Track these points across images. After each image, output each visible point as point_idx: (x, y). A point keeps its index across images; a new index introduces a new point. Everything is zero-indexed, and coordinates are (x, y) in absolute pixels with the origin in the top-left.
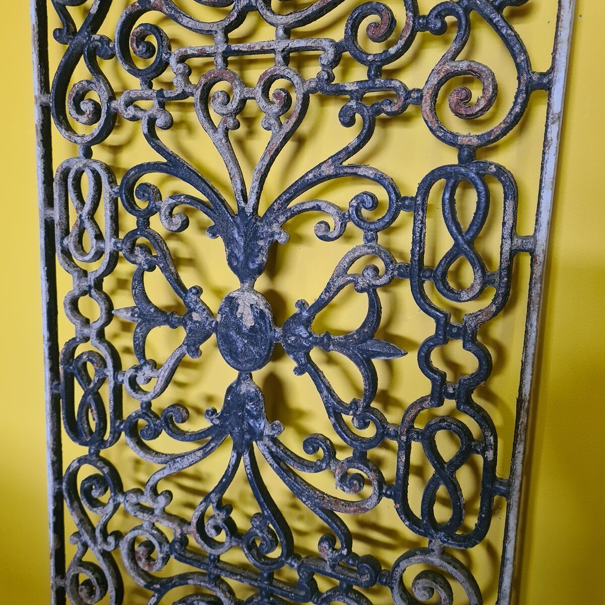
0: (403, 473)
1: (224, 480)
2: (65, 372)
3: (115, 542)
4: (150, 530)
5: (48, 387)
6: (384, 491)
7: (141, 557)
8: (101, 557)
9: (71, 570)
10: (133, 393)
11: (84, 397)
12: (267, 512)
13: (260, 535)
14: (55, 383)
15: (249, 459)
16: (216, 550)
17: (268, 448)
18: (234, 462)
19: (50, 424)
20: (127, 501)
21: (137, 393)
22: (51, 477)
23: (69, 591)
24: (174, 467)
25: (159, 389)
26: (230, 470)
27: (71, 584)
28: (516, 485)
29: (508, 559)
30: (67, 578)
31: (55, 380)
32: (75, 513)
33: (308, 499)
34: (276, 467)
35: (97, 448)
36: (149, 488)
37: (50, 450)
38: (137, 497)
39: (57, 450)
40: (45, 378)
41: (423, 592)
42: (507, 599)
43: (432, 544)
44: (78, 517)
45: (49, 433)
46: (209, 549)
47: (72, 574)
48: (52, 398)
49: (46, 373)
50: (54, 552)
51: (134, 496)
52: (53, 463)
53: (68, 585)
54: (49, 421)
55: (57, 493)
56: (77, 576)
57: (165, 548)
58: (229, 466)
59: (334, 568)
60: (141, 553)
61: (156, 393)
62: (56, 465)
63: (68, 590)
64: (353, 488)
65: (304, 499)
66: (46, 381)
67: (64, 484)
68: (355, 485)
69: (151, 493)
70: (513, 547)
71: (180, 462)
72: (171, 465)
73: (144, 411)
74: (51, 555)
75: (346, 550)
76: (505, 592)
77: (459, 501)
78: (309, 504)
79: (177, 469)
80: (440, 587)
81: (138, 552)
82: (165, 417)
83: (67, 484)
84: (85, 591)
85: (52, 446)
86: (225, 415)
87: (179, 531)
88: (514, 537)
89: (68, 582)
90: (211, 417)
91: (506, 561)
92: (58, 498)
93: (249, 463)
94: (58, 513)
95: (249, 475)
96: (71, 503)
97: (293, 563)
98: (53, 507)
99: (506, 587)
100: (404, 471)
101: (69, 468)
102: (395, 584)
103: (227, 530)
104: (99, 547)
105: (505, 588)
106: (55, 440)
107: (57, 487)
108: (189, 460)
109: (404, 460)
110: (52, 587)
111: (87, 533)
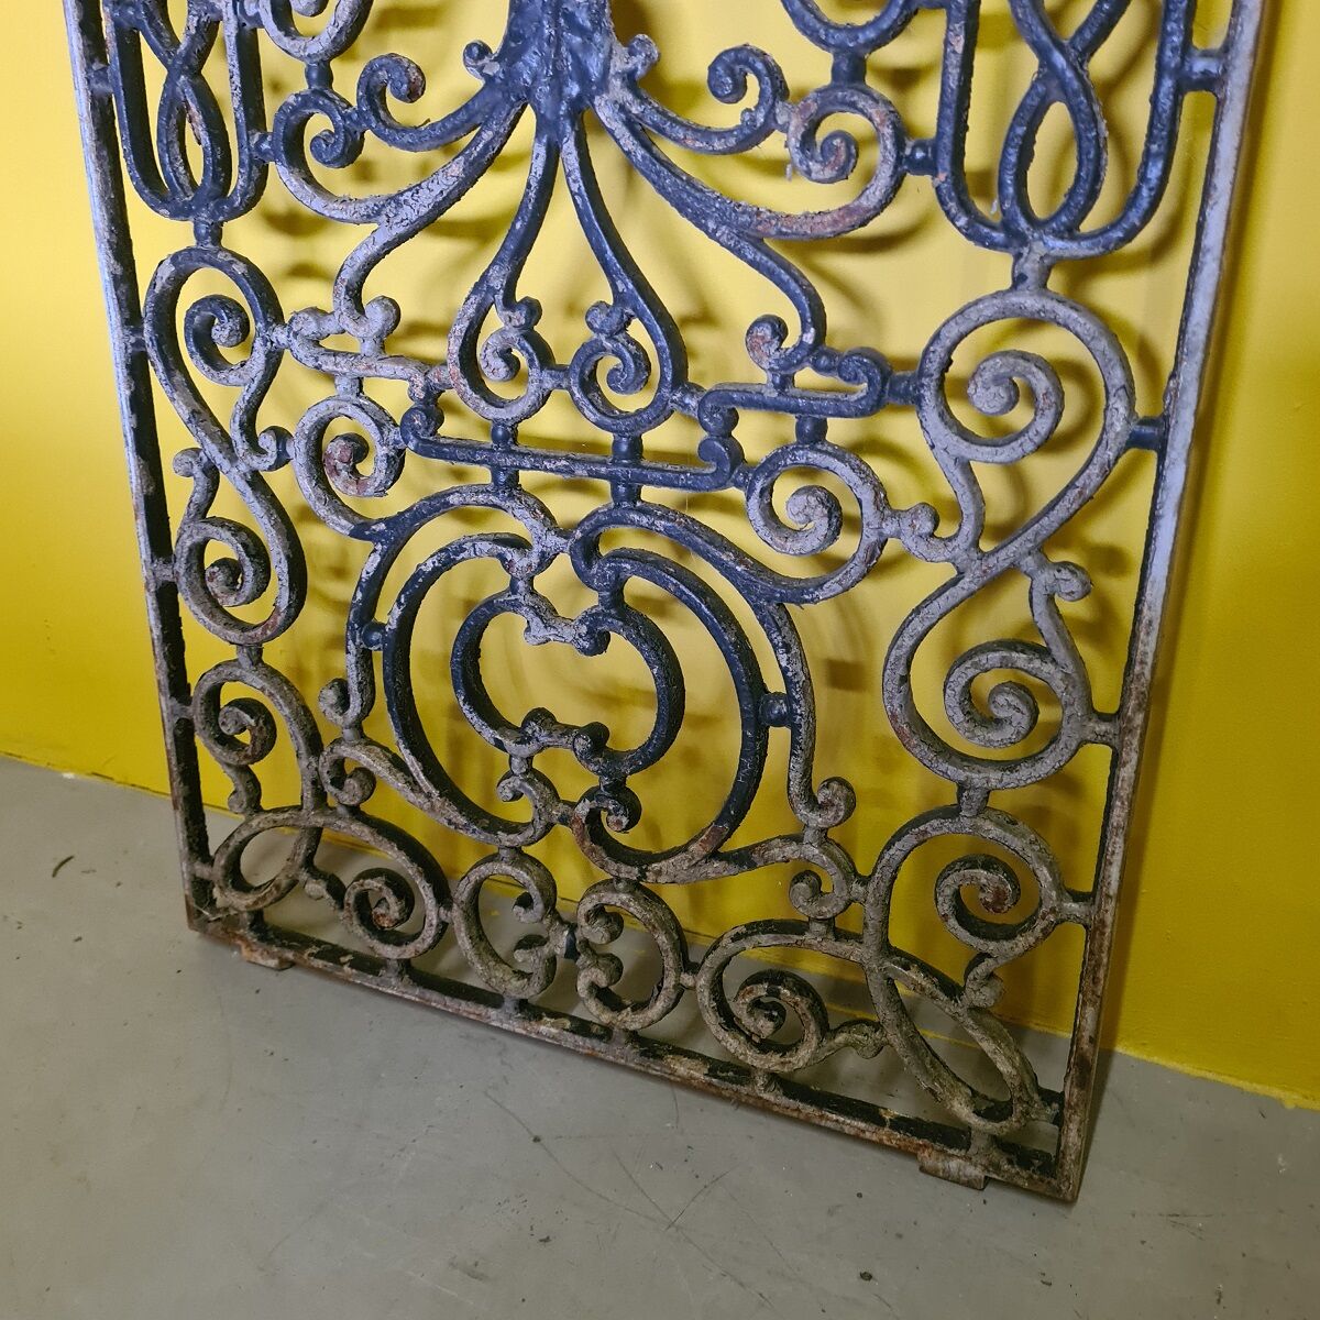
0: (959, 86)
1: (518, 226)
2: (118, 26)
3: (278, 445)
4: (353, 397)
5: (81, 75)
6: (908, 151)
7: (340, 466)
8: (249, 489)
9: (185, 536)
10: (286, 39)
11: (170, 81)
12: (626, 284)
13: (608, 345)
14: (95, 67)
15: (575, 153)
16: (509, 409)
17: (622, 108)
18: (540, 172)
19: (96, 177)
20: (296, 334)
21: (293, 39)
22: (114, 318)
23: (184, 587)
24: (398, 219)
25: (347, 10)
26: (532, 195)
27: (188, 569)
28: (1244, 38)
29: (1209, 250)
30: (179, 556)
31: (97, 60)
32: (179, 396)
33: (720, 223)
34: (642, 157)
35: (212, 216)
36: (344, 290)
37: (105, 246)
38: (317, 321)
39: (121, 246)
40: (72, 52)
41: (993, 389)
42: (1199, 356)
43: (1022, 260)
44: (186, 404)
45: (97, 200)
46: (492, 409)
47: (189, 543)
48: (93, 107)
49: (70, 39)
50: (142, 499)
51: (311, 319)
52: (116, 281)
53: (182, 571)
54: (92, 167)
55: (133, 356)
56: (199, 550)
57: (392, 434)
58: (529, 186)
59: (784, 388)
60: (337, 455)
61: (341, 24)
62: (123, 288)
63: (183, 583)
64: (832, 159)
65: (711, 225)
66: (73, 62)
67: (147, 327)
68: (837, 148)
69: (349, 304)
70: (1224, 218)
71: (411, 202)
72: (391, 215)
73: (314, 87)
74: (136, 510)
75: (812, 330)
76: (1194, 339)
77: (1096, 127)
78: (724, 233)
79: (404, 223)
80: (1036, 366)
81: (329, 456)
82: (368, 87)
83: (154, 326)
84: (221, 577)
85: (107, 235)
86: (513, 45)
87: (420, 381)
88: (1230, 186)
89: (180, 567)
90: (480, 63)
91: (1204, 255)
92: (137, 369)
93: (577, 165)
94: (141, 405)
95: (576, 197)
96: (168, 371)
97: (687, 401)
98: (128, 392)
99: (1198, 324)
100: (959, 80)
101: (153, 285)
102: (929, 386)
103: (531, 350)
104: (243, 468)
105: (1196, 329)
106: (112, 220)
107: (133, 340)
108: (431, 191)
109: (959, 49)
110: (147, 584)
111: (211, 438)
